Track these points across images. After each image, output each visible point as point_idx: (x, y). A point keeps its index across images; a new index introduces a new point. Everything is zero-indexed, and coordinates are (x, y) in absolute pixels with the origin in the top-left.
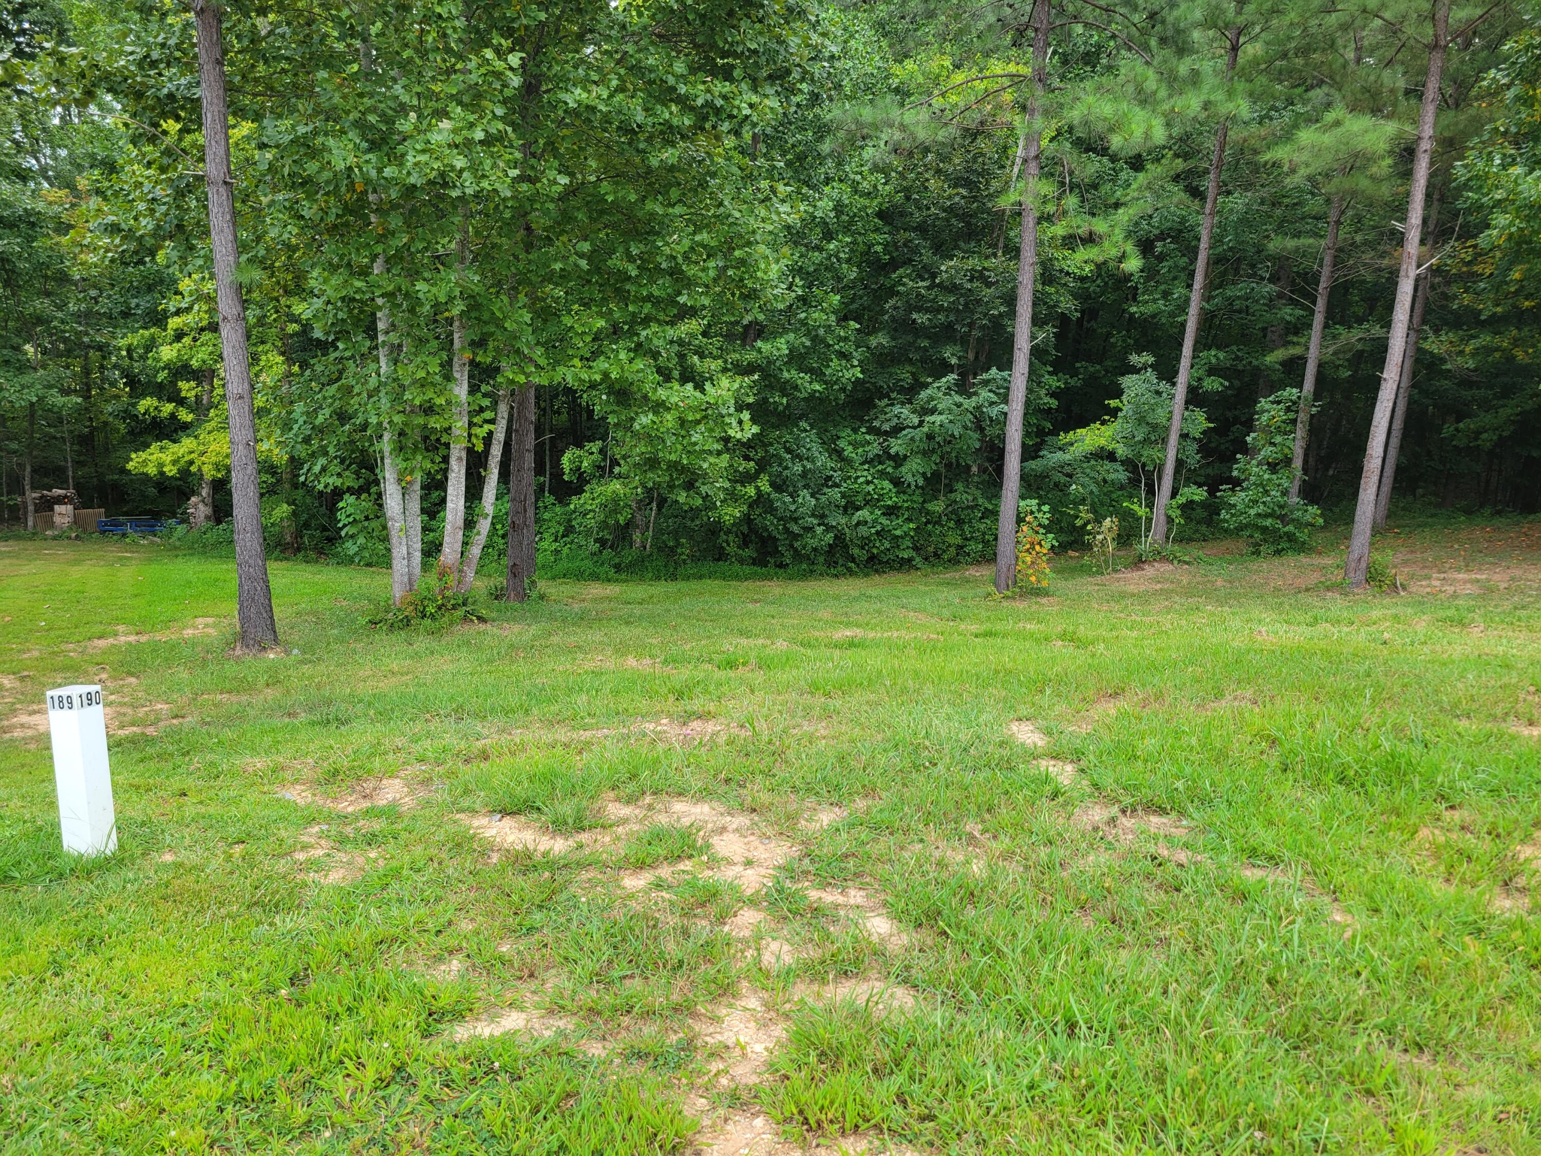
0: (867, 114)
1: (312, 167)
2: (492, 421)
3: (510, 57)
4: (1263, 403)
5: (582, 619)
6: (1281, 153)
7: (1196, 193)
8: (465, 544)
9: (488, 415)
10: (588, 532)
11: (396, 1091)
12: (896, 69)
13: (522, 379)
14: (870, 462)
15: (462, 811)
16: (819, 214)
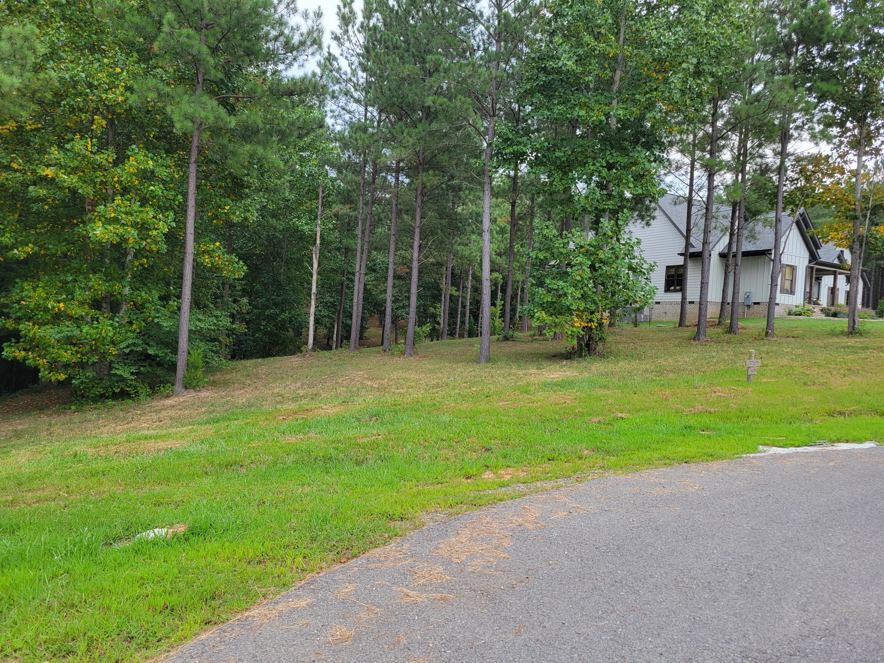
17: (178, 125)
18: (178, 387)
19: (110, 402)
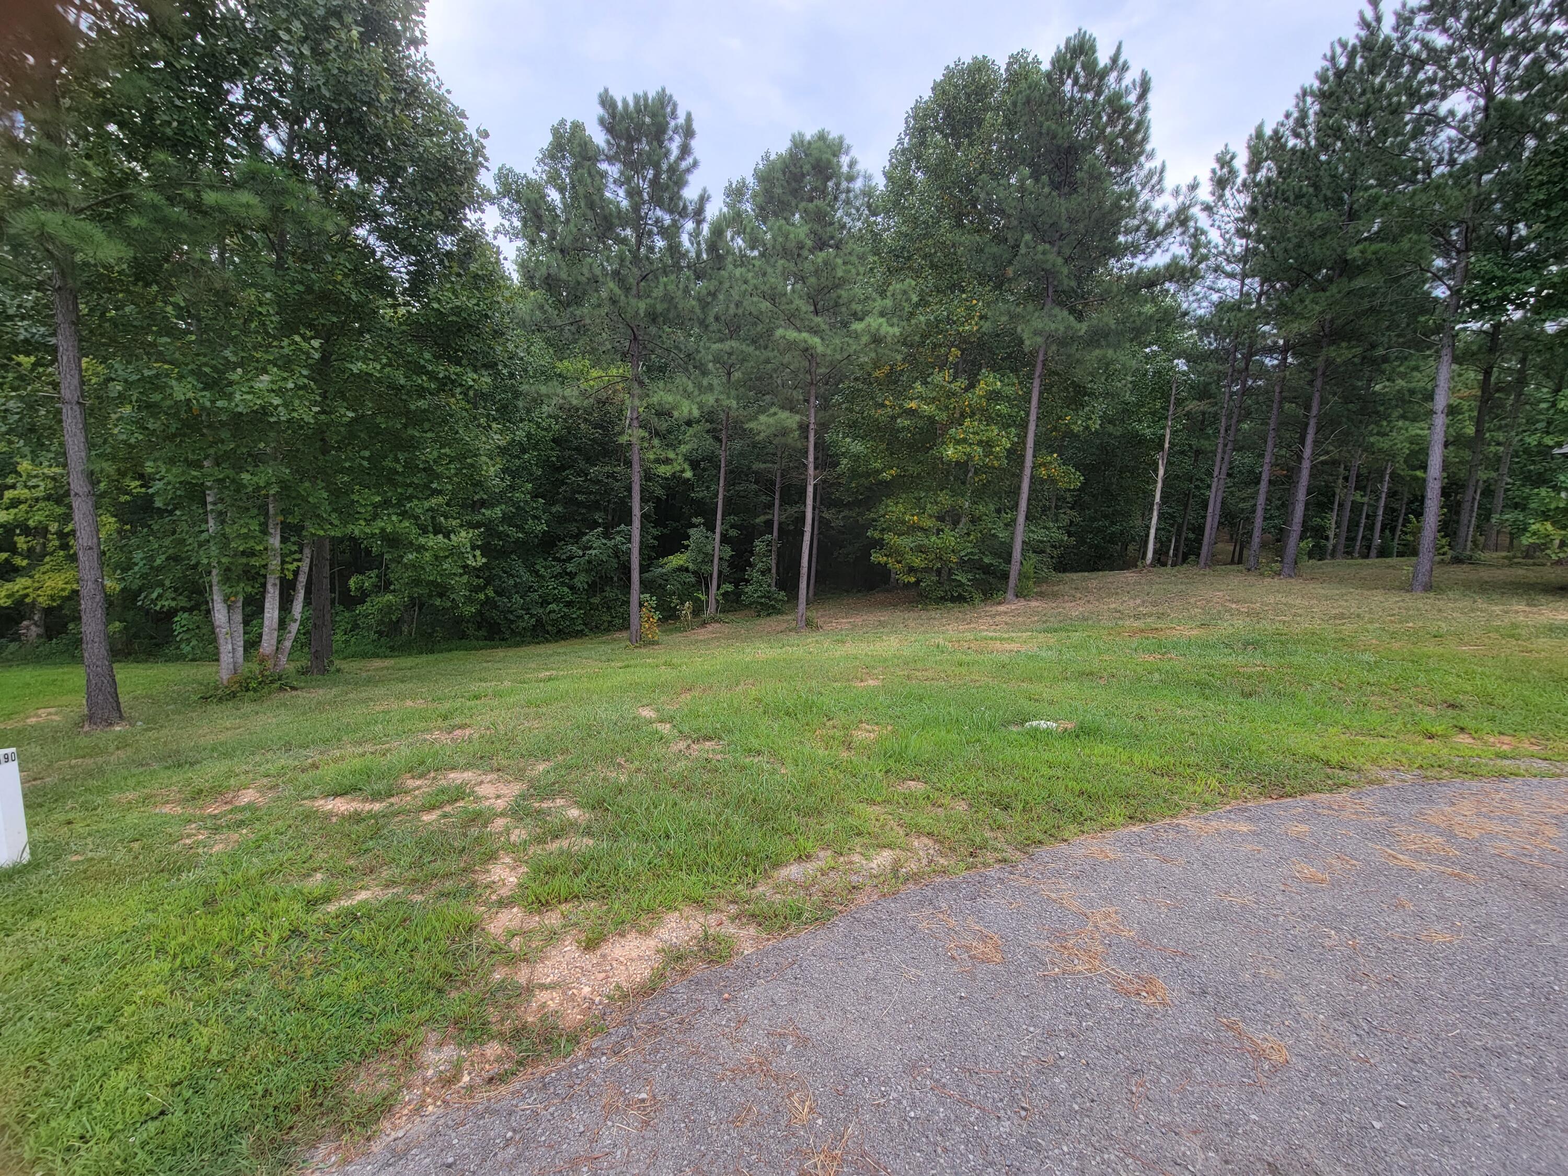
0: (543, 389)
1: (156, 397)
2: (300, 560)
3: (312, 342)
4: (757, 542)
5: (369, 681)
6: (752, 425)
7: (718, 439)
8: (279, 642)
9: (297, 556)
10: (370, 628)
11: (294, 943)
12: (558, 364)
13: (322, 533)
14: (555, 577)
15: (305, 799)
16: (517, 438)
17: (1027, 343)
18: (1010, 595)
19: (950, 605)
